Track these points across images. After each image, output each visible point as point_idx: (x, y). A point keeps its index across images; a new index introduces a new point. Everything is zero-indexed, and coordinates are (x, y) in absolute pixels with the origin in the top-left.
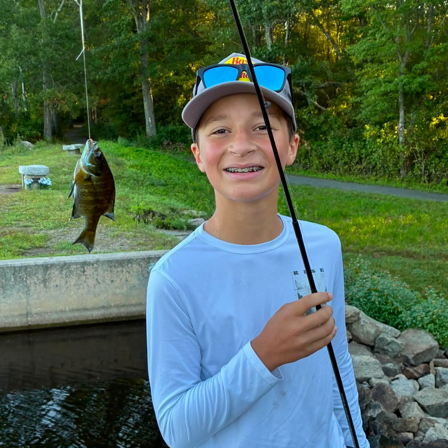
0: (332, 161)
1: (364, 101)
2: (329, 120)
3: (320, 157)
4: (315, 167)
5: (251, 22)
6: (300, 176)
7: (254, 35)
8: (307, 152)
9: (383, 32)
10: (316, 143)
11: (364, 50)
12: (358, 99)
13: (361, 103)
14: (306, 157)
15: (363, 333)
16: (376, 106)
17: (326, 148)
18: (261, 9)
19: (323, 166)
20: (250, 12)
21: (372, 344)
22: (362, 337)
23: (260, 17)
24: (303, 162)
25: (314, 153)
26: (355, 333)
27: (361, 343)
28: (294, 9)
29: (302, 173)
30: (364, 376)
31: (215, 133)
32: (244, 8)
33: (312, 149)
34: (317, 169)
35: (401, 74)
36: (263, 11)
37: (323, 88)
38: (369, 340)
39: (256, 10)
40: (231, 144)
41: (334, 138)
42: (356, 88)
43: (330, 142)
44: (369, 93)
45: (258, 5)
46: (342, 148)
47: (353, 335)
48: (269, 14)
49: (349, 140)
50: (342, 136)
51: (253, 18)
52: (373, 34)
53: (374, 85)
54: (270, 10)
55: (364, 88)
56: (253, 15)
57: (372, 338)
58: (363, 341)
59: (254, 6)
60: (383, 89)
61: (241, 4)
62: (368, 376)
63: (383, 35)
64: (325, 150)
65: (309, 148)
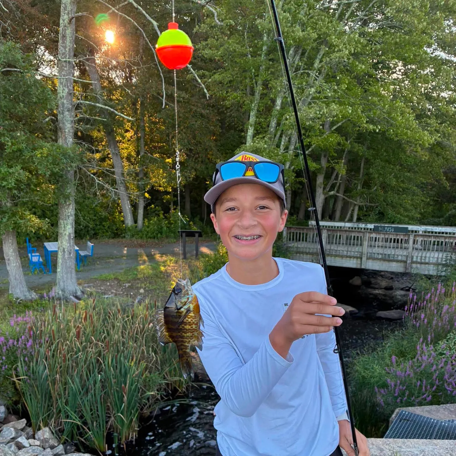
31: (228, 210)
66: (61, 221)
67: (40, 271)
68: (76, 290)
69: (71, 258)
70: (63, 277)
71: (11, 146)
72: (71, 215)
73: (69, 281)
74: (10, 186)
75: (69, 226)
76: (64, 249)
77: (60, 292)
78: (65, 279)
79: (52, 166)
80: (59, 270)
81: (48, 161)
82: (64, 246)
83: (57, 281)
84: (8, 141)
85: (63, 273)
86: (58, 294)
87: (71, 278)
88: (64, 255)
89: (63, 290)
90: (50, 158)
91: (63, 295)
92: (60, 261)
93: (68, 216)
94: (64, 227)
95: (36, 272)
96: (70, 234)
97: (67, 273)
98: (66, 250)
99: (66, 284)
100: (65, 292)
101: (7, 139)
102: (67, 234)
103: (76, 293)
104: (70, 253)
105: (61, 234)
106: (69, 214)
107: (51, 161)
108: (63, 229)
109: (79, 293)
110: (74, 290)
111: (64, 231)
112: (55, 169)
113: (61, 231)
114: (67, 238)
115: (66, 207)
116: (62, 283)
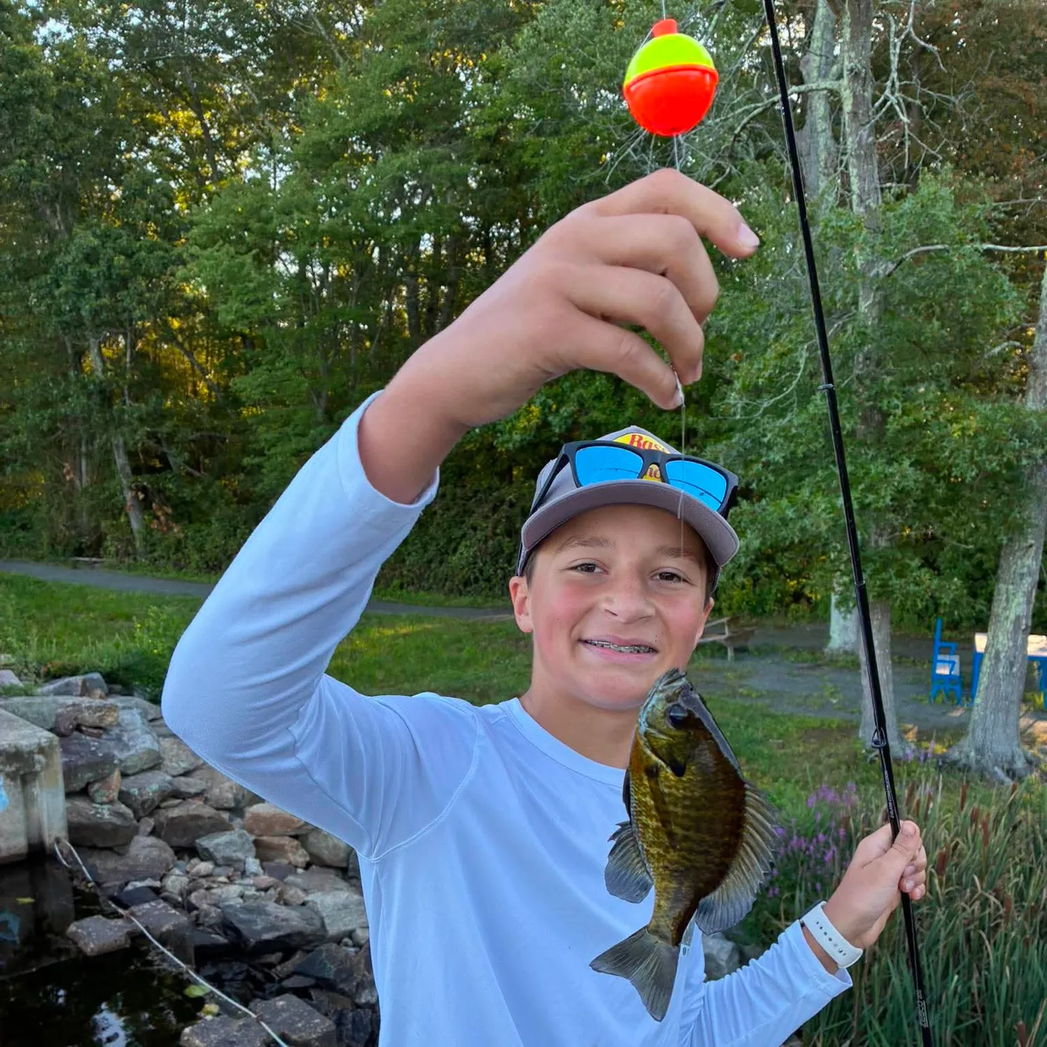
0: (221, 555)
1: (267, 464)
2: (211, 491)
3: (201, 550)
4: (193, 565)
5: (64, 329)
6: (171, 579)
7: (70, 351)
8: (179, 542)
9: (286, 360)
10: (193, 527)
11: (259, 386)
12: (257, 460)
13: (260, 466)
14: (177, 550)
15: (327, 848)
16: (283, 471)
17: (209, 534)
18: (79, 309)
19: (207, 563)
20: (60, 313)
21: (344, 865)
22: (326, 855)
23: (80, 324)
24: (173, 558)
25: (190, 543)
26: (315, 850)
27: (325, 865)
28: (137, 313)
29: (173, 574)
30: (343, 929)
31: (574, 568)
32: (49, 306)
33: (186, 537)
34: (198, 567)
35: (318, 424)
36: (83, 313)
37: (193, 441)
38: (338, 858)
39: (71, 311)
40: (610, 595)
41: (220, 520)
42: (249, 443)
43: (216, 525)
44: (273, 451)
45: (74, 303)
46: (235, 535)
47: (311, 855)
48: (93, 319)
49: (245, 523)
50: (234, 518)
51: (67, 323)
52: (272, 362)
53: (279, 440)
54: (95, 313)
55: (263, 444)
56: (67, 318)
57: (342, 855)
58: (329, 862)
59: (66, 303)
60: (294, 446)
61: (43, 298)
62: (350, 928)
63: (287, 364)
64: (209, 538)
65: (182, 535)
66: (1002, 586)
67: (950, 698)
68: (1013, 757)
69: (1013, 675)
70: (985, 716)
71: (901, 417)
72: (1030, 574)
73: (1000, 730)
74: (881, 504)
75: (1020, 599)
76: (998, 653)
77: (973, 754)
78: (989, 723)
79: (984, 457)
80: (978, 700)
81: (976, 446)
82: (999, 647)
83: (970, 727)
84: (897, 407)
85: (985, 709)
86: (968, 757)
87: (1006, 725)
88: (995, 667)
89: (979, 751)
90: (983, 439)
91: (978, 762)
92: (984, 680)
93: (1022, 575)
94: (1007, 600)
95: (939, 699)
96: (1018, 618)
97: (996, 711)
98: (1002, 656)
99: (988, 737)
100: (983, 755)
101: (896, 402)
102: (1012, 617)
103: (1012, 762)
104: (1012, 665)
105: (998, 616)
106: (1025, 570)
107: (981, 446)
108: (1004, 604)
109: (1020, 764)
110: (1009, 754)
111: (1005, 609)
112: (991, 462)
113: (998, 608)
114: (1009, 626)
115: (1018, 554)
116: (979, 733)
